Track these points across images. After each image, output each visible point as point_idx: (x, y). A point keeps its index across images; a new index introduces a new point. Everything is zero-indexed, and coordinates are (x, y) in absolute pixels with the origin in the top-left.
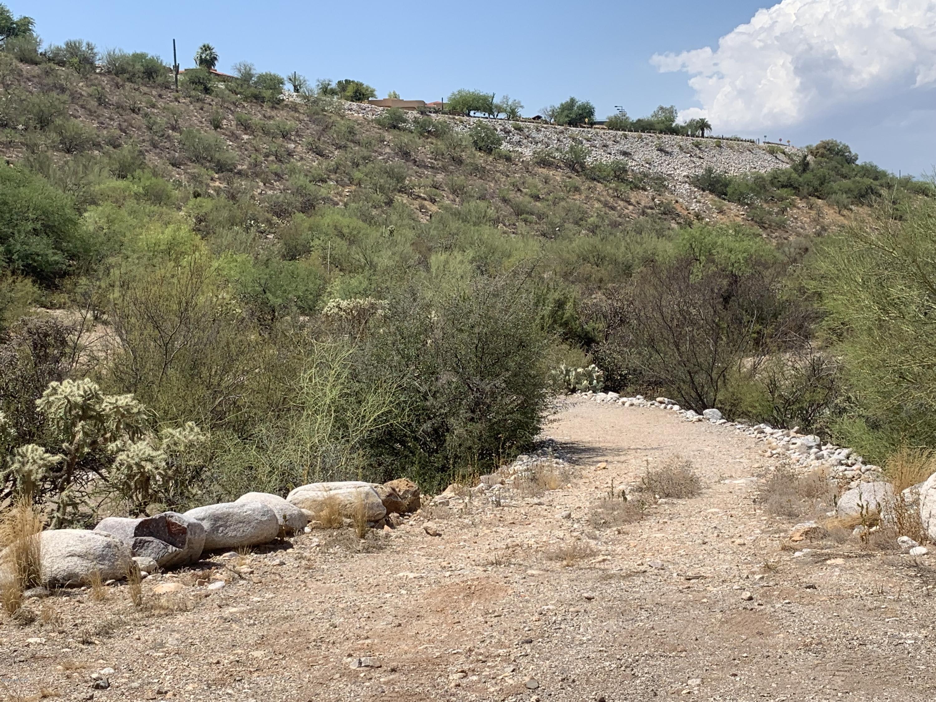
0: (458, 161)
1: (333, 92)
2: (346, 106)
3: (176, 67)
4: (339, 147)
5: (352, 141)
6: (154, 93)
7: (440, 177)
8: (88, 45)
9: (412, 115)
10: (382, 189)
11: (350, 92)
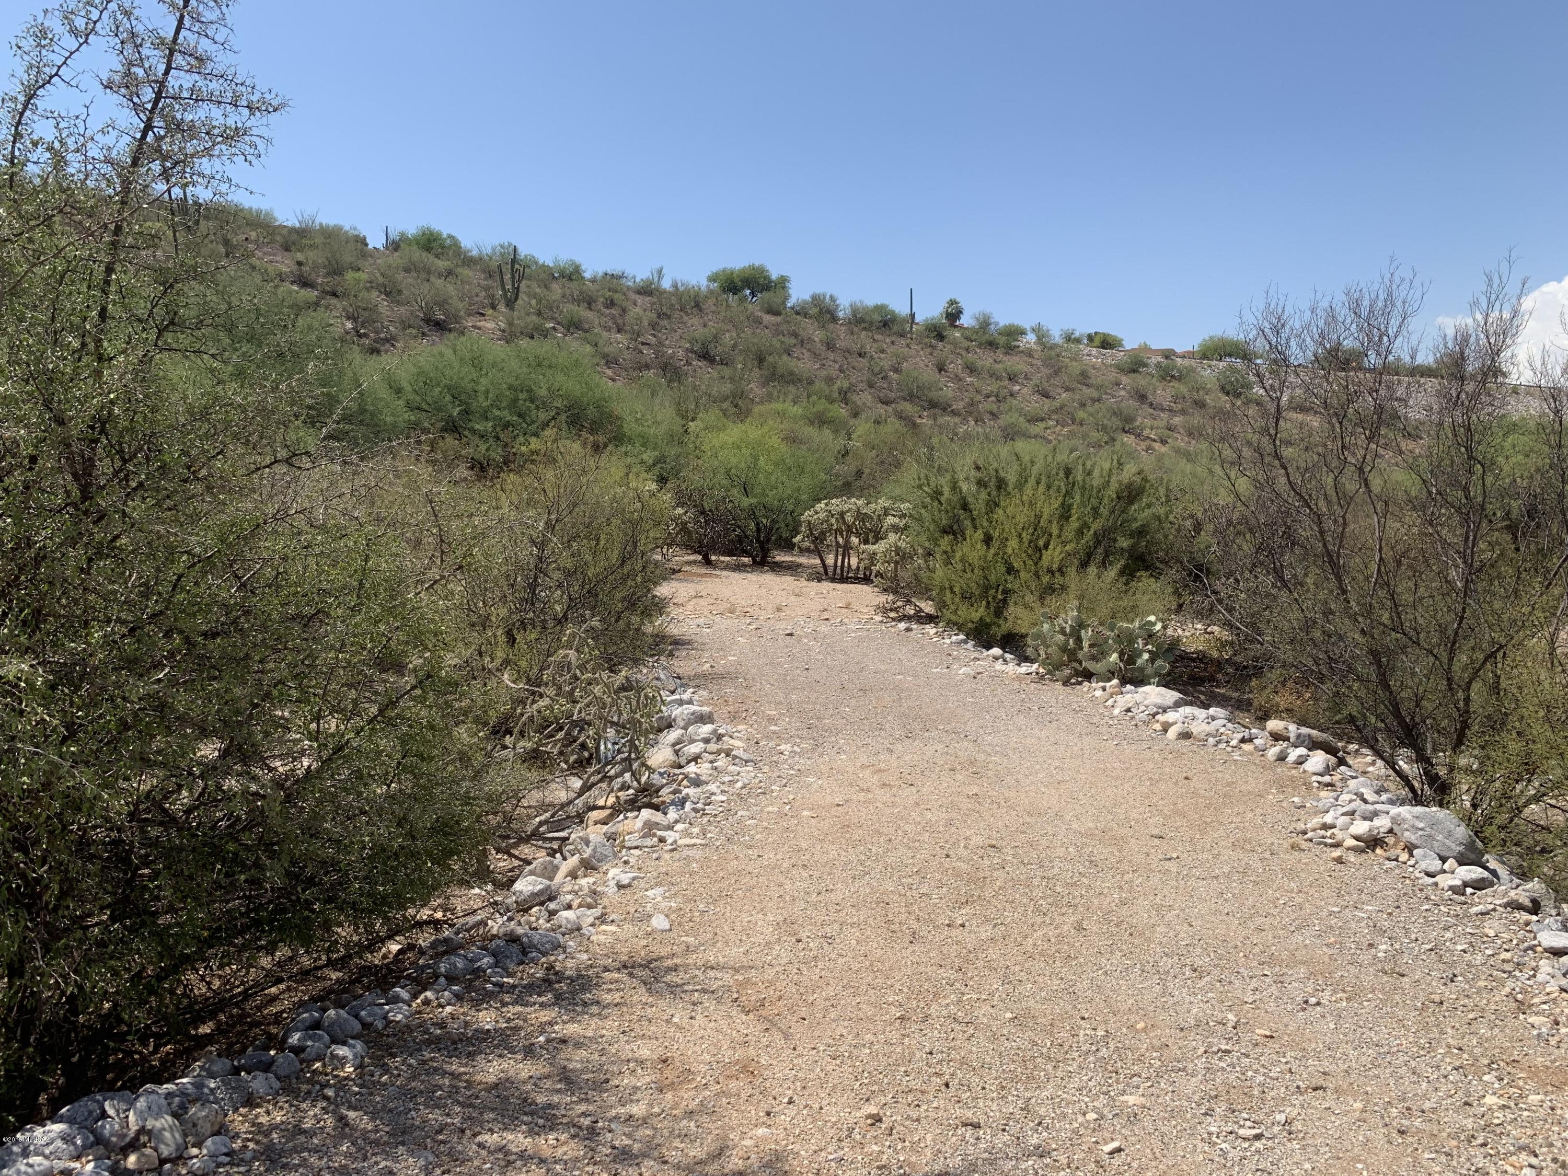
0: (1201, 404)
1: (1078, 341)
2: (1085, 352)
3: (913, 316)
4: (1067, 389)
5: (1084, 384)
6: (888, 340)
7: (1177, 420)
8: (831, 297)
9: (1155, 360)
10: (1104, 428)
11: (1097, 341)
